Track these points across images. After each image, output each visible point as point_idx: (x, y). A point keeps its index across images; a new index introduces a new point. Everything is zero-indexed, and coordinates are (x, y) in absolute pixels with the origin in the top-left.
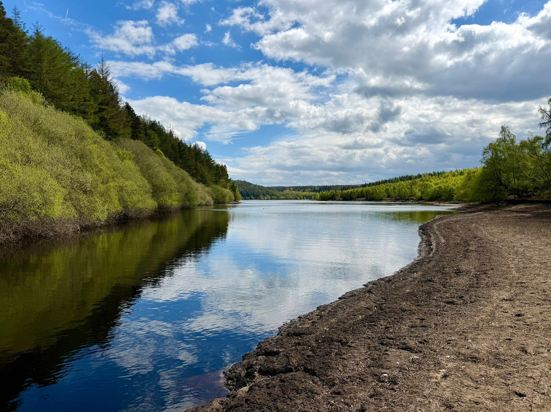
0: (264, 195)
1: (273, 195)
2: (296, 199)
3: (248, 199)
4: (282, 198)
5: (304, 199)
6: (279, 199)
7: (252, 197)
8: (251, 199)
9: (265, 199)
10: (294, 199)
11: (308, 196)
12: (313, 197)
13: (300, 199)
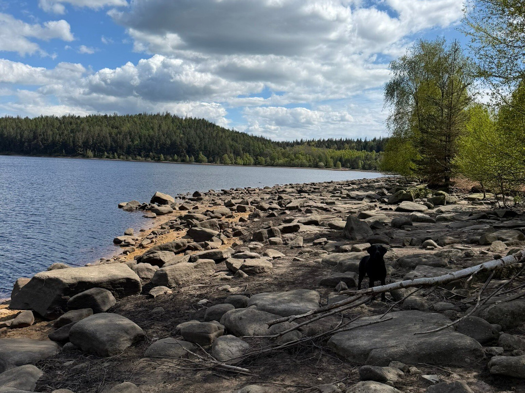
0: (237, 153)
1: (261, 154)
2: (316, 166)
3: (190, 162)
4: (281, 161)
5: (336, 167)
6: (272, 165)
7: (202, 156)
8: (198, 161)
9: (236, 164)
10: (310, 166)
11: (347, 161)
12: (360, 164)
13: (327, 166)
